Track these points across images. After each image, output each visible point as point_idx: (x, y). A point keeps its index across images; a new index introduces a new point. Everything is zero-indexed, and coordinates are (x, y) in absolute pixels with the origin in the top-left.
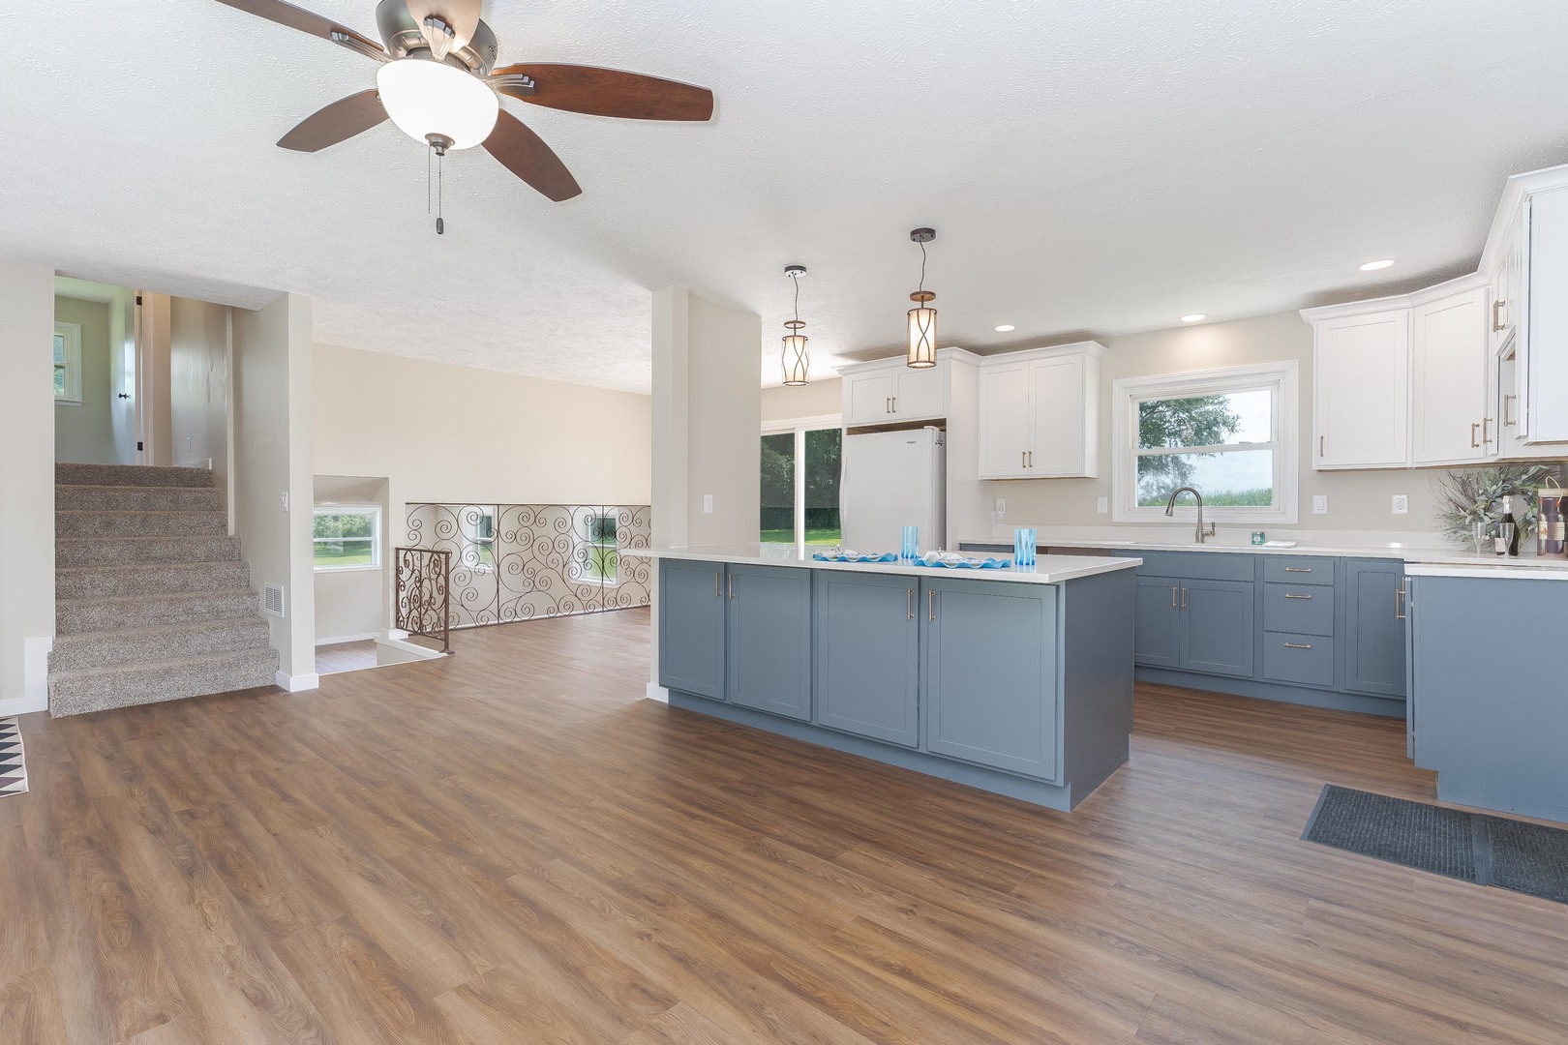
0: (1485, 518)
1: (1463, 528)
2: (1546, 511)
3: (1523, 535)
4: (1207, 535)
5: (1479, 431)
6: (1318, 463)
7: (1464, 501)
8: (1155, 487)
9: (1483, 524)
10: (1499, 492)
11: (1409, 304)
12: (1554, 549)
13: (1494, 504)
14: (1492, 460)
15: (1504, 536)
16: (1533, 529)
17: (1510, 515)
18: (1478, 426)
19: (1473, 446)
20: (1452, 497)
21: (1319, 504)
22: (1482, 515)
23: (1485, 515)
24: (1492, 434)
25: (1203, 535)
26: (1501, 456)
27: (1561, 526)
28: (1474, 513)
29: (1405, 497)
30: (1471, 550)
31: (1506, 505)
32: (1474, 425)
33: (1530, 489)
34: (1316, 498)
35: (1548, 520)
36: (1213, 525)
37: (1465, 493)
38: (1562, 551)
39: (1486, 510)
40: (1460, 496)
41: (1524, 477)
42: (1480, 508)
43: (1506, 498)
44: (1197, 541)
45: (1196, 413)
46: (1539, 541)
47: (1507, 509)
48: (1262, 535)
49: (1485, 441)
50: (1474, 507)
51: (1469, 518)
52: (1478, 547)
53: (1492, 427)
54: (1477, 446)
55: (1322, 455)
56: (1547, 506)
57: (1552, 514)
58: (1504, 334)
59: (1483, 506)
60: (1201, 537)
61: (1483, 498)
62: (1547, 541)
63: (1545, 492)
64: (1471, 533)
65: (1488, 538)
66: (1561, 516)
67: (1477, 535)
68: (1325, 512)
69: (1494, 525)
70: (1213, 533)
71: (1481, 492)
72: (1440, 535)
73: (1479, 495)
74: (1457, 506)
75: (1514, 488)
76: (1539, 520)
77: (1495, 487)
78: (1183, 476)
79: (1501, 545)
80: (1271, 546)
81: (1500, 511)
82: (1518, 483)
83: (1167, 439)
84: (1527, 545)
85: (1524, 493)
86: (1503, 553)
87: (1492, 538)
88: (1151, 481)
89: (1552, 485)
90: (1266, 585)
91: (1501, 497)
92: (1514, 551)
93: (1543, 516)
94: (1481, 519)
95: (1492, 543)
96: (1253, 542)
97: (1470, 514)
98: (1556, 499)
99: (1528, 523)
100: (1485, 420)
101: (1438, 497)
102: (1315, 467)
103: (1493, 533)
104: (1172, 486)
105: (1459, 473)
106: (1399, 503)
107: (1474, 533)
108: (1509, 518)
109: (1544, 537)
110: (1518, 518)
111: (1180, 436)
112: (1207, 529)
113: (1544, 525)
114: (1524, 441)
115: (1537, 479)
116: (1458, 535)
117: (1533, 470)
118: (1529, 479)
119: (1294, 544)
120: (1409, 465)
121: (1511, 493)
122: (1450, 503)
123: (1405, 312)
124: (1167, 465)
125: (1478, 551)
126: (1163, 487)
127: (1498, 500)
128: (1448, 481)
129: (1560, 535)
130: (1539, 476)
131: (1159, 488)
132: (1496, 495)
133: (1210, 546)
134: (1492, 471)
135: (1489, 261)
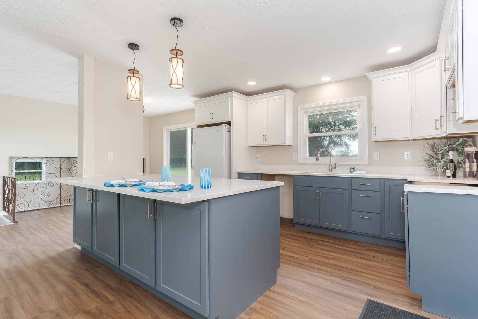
0: (442, 161)
1: (433, 165)
2: (468, 158)
3: (458, 168)
4: (333, 168)
5: (438, 123)
6: (374, 138)
7: (432, 154)
8: (339, 152)
9: (441, 164)
10: (447, 150)
11: (409, 69)
12: (472, 175)
13: (445, 155)
14: (444, 135)
15: (450, 170)
16: (462, 166)
17: (452, 160)
18: (438, 120)
19: (436, 129)
20: (428, 152)
21: (376, 155)
22: (440, 160)
23: (442, 160)
24: (444, 123)
25: (332, 169)
26: (448, 132)
27: (475, 165)
28: (437, 159)
29: (410, 152)
30: (437, 175)
31: (451, 155)
32: (436, 120)
33: (460, 148)
34: (375, 153)
35: (469, 162)
36: (335, 164)
37: (433, 151)
38: (476, 176)
39: (442, 157)
40: (431, 152)
41: (457, 143)
42: (440, 156)
43: (451, 152)
44: (330, 171)
45: (352, 128)
46: (465, 172)
47: (451, 157)
48: (354, 169)
49: (441, 126)
50: (437, 156)
51: (435, 161)
52: (439, 174)
53: (444, 120)
54: (438, 129)
55: (375, 135)
56: (469, 155)
57: (471, 159)
58: (448, 73)
59: (441, 156)
60: (331, 169)
61: (441, 152)
62: (469, 172)
63: (467, 149)
64: (436, 168)
65: (443, 170)
66: (475, 160)
67: (438, 168)
68: (378, 159)
69: (446, 164)
70: (335, 168)
71: (440, 150)
72: (424, 168)
73: (439, 151)
74: (430, 156)
75: (453, 148)
76: (464, 162)
77: (445, 148)
78: (348, 148)
79: (449, 173)
80: (357, 174)
81: (448, 158)
82: (455, 146)
83: (343, 136)
84: (460, 173)
85: (457, 150)
86: (449, 177)
87: (445, 170)
88: (338, 150)
89: (470, 146)
90: (353, 191)
91: (448, 152)
92: (454, 176)
93: (467, 160)
94: (440, 162)
95: (445, 172)
96: (351, 172)
97: (435, 159)
98: (472, 152)
99: (460, 163)
100: (441, 117)
101: (423, 152)
102: (373, 140)
103: (445, 168)
104: (344, 151)
105: (431, 142)
106: (407, 155)
107: (437, 168)
108: (452, 161)
109: (467, 170)
110: (455, 161)
111: (347, 135)
112: (333, 166)
113: (467, 164)
114: (460, 122)
115: (463, 144)
116: (431, 168)
117: (461, 140)
118: (459, 144)
119: (365, 172)
120: (410, 139)
121: (453, 150)
122: (427, 155)
123: (407, 73)
124: (343, 145)
125: (439, 176)
126: (342, 152)
127: (447, 153)
128: (426, 145)
129: (475, 169)
130: (464, 142)
131: (340, 152)
132: (446, 151)
133: (334, 174)
134: (445, 141)
135: (441, 47)
